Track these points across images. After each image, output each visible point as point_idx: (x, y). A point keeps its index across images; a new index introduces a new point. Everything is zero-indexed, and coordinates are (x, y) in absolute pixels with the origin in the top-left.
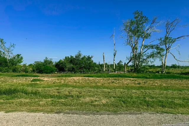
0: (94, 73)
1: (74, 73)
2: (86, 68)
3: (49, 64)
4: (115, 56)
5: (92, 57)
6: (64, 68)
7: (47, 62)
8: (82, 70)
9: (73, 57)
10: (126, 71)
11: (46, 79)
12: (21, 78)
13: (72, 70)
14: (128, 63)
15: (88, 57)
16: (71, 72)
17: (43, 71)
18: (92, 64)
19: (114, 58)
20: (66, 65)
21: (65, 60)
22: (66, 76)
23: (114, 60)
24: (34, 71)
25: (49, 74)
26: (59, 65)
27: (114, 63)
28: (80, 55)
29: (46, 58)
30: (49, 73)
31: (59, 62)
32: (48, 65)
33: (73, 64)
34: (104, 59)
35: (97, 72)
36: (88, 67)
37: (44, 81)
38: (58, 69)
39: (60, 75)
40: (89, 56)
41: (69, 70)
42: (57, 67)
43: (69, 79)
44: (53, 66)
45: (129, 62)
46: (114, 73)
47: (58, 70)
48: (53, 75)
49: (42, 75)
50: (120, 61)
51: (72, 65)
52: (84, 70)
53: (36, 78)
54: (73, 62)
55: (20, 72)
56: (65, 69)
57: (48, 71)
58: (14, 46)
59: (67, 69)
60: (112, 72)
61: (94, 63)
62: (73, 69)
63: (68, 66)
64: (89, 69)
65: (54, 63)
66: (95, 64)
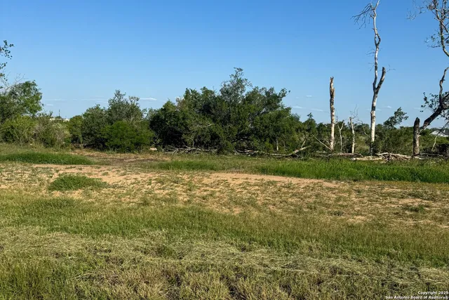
0: (293, 156)
1: (218, 153)
2: (260, 137)
3: (128, 116)
4: (376, 90)
5: (284, 95)
6: (180, 134)
7: (122, 111)
8: (244, 144)
9: (212, 92)
10: (418, 151)
11: (112, 177)
12: (18, 167)
13: (210, 142)
14: (428, 121)
15: (267, 93)
16: (206, 147)
17: (106, 140)
18: (283, 122)
19: (373, 101)
20: (188, 121)
21: (183, 102)
22: (190, 167)
23: (373, 108)
24: (75, 140)
25: (127, 155)
26: (163, 121)
27: (372, 118)
28: (239, 84)
29: (118, 94)
30: (129, 150)
31: (164, 110)
32: (124, 120)
33: (214, 120)
34: (332, 102)
35: (304, 153)
36: (272, 133)
37: (105, 185)
38: (159, 137)
39: (168, 159)
40: (272, 89)
41: (198, 143)
42: (156, 130)
43: (206, 181)
44: (143, 123)
45: (433, 117)
46: (371, 158)
47: (159, 141)
48: (141, 157)
49: (103, 154)
50: (399, 113)
51: (210, 124)
52: (256, 142)
53: (74, 171)
54: (214, 112)
55: (27, 142)
56: (184, 136)
57: (127, 143)
58: (9, 49)
59: (192, 138)
60: (365, 154)
61: (292, 118)
62: (214, 137)
63: (196, 127)
64: (273, 140)
65: (145, 116)
66: (295, 119)
